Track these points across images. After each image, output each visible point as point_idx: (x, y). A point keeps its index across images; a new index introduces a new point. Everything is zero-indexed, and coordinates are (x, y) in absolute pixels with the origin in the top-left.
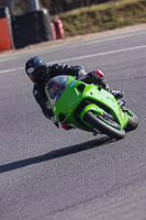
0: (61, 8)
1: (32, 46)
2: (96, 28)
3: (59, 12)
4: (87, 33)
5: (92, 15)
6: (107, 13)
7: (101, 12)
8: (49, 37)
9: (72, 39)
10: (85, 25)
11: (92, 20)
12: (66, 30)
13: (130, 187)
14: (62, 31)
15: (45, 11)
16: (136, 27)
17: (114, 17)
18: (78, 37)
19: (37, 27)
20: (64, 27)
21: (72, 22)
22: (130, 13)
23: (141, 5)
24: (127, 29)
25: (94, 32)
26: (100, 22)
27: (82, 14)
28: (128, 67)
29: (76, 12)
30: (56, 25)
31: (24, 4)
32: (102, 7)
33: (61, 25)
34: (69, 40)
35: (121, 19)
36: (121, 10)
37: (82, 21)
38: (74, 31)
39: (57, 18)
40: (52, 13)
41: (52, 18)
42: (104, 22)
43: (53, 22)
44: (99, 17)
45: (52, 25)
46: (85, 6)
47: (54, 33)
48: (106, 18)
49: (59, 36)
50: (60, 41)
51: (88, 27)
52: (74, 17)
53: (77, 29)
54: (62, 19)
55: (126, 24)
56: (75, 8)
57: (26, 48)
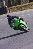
0: (10, 6)
1: (4, 15)
2: (18, 10)
3: (10, 7)
4: (16, 11)
5: (17, 7)
6: (20, 7)
7: (19, 7)
8: (8, 12)
9: (13, 13)
10: (15, 10)
11: (17, 9)
12: (11, 11)
13: (26, 46)
14: (10, 11)
15: (7, 7)
16: (27, 10)
17: (22, 8)
18: (14, 12)
19: (5, 10)
20: (11, 10)
21: (13, 9)
22: (26, 7)
23: (28, 5)
24: (25, 11)
25: (17, 11)
26: (19, 9)
27: (15, 7)
28: (25, 19)
29: (13, 7)
30: (9, 10)
31: (2, 5)
32: (19, 6)
33: (10, 10)
34: (12, 13)
35: (24, 8)
36: (23, 6)
37: (15, 9)
38: (13, 11)
39: (9, 8)
40: (8, 7)
41: (8, 8)
42: (20, 9)
43: (8, 9)
44: (19, 8)
45: (8, 10)
46: (15, 5)
47: (9, 12)
48: (20, 8)
49: (10, 12)
50: (10, 13)
51: (16, 10)
52: (13, 8)
53: (14, 11)
54: (10, 8)
55: (25, 9)
56: (13, 6)
57: (2, 15)
